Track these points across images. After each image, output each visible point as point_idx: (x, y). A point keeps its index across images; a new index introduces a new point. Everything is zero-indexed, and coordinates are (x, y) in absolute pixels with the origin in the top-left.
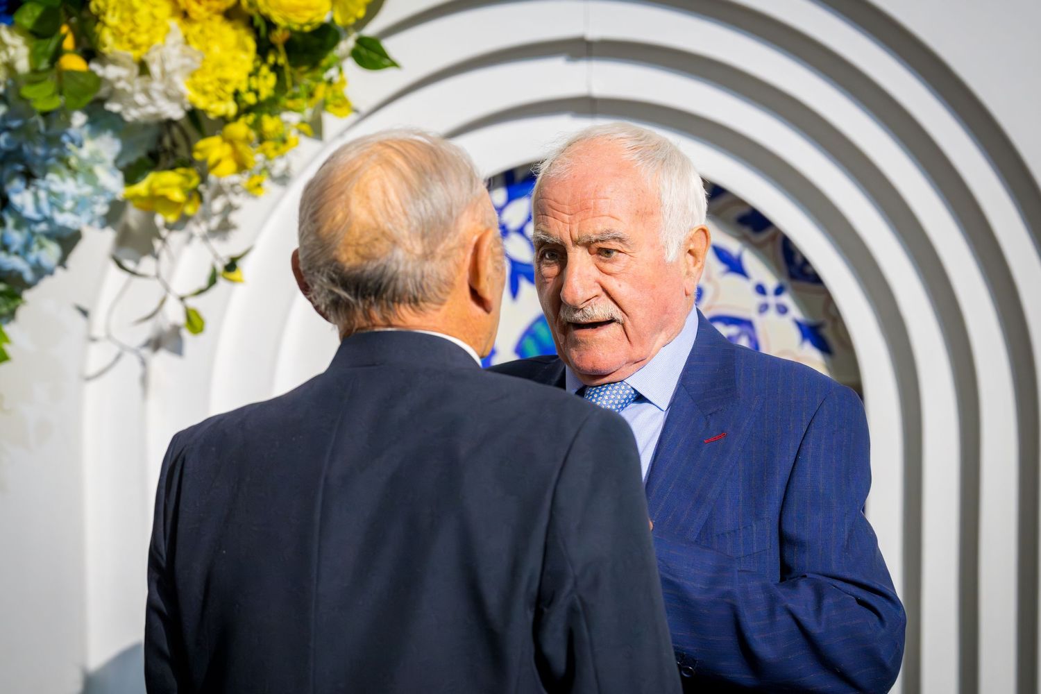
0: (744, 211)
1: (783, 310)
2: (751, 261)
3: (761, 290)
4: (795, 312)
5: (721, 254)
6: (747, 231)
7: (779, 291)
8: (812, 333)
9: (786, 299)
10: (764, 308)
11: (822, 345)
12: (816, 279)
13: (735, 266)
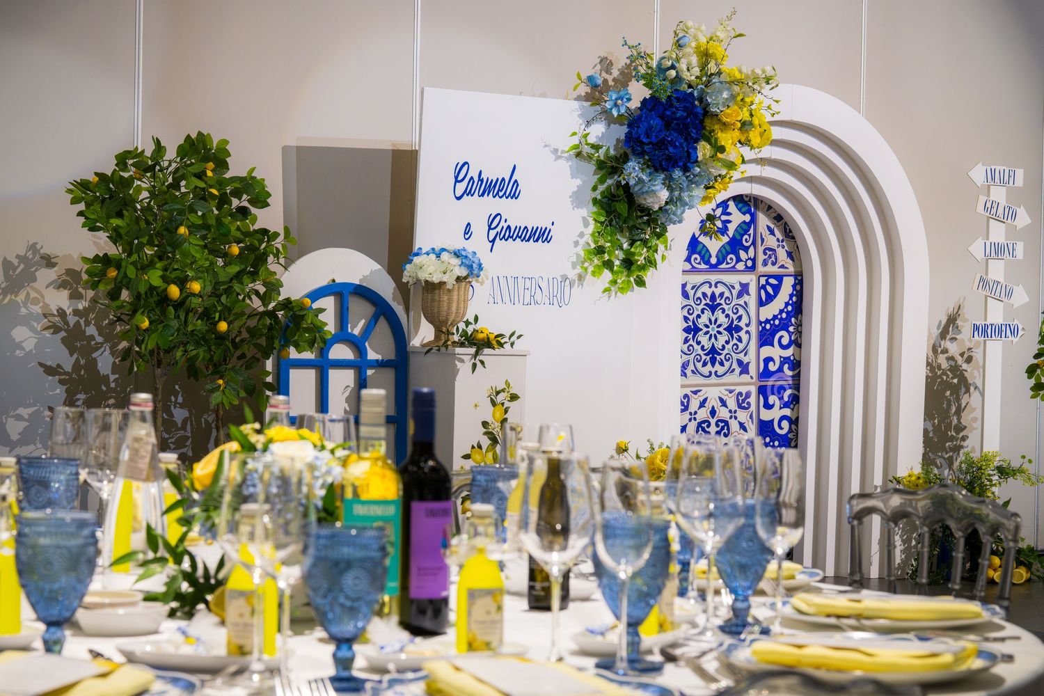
0: (776, 215)
1: (783, 247)
2: (776, 232)
3: (778, 240)
4: (786, 248)
5: (769, 228)
6: (776, 221)
7: (782, 241)
8: (790, 255)
9: (784, 243)
10: (778, 246)
11: (792, 259)
12: (793, 238)
13: (772, 232)
